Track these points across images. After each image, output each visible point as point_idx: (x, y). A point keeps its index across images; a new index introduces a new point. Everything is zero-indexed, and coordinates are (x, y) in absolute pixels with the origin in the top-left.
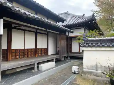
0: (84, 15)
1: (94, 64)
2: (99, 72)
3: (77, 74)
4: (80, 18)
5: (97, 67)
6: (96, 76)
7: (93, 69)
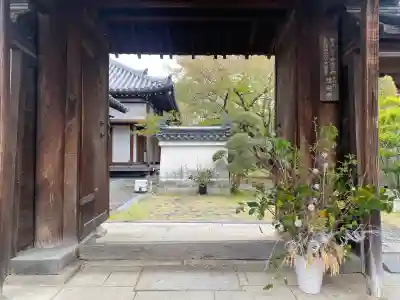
0: (145, 72)
1: (176, 168)
2: (184, 180)
3: (144, 192)
4: (135, 76)
5: (181, 174)
6: (179, 186)
7: (175, 177)
